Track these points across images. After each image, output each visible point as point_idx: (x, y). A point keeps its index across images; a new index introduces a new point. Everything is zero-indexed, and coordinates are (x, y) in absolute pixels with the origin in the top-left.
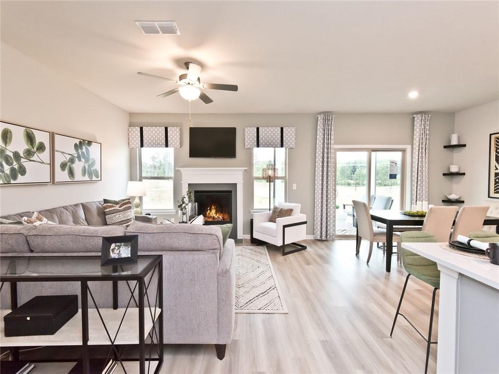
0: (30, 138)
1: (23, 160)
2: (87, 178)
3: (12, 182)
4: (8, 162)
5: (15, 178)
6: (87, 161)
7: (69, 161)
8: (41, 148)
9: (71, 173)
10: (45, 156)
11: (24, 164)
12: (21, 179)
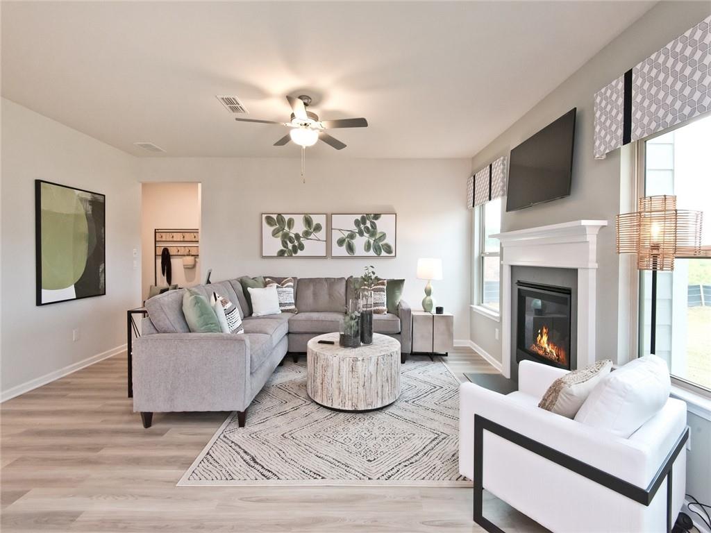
0: (308, 222)
1: (301, 239)
2: (372, 253)
3: (294, 255)
4: (291, 242)
5: (296, 252)
6: (373, 234)
7: (347, 237)
8: (318, 228)
9: (350, 248)
10: (322, 234)
11: (302, 242)
12: (300, 253)
